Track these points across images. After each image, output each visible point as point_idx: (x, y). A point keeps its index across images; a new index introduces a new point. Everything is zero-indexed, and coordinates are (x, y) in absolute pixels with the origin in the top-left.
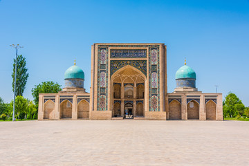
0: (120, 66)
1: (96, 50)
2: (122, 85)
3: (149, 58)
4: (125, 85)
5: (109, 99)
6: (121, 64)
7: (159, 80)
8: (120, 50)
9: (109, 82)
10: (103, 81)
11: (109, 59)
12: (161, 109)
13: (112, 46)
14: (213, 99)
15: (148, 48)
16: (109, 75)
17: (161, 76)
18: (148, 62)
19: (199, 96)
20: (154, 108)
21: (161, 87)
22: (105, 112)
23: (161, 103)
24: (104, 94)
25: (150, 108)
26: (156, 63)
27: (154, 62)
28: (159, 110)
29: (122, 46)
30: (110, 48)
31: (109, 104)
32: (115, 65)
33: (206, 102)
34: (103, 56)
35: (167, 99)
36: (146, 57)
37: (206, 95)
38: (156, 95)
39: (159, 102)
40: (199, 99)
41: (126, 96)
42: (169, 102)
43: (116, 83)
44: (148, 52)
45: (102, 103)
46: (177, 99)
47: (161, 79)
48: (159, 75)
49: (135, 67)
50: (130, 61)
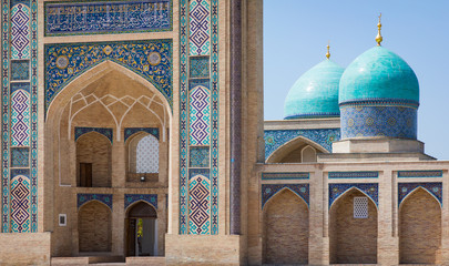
0: (80, 66)
2: (118, 136)
3: (182, 32)
4: (130, 133)
5: (40, 191)
6: (80, 56)
7: (215, 115)
8: (79, 4)
9: (41, 127)
10: (21, 125)
11: (42, 41)
12: (222, 225)
14: (429, 185)
16: (41, 102)
17: (222, 99)
18: (175, 44)
19: (375, 174)
20: (199, 223)
21: (221, 143)
22: (27, 237)
23: (221, 202)
24: (25, 172)
25: (182, 220)
26: (206, 50)
27: (199, 44)
28: (215, 230)
31: (40, 209)
32: (62, 62)
33: (401, 196)
34: (20, 31)
35: (256, 188)
36: (169, 27)
37: (402, 168)
38: (205, 172)
39: (215, 199)
40: (376, 186)
41: (131, 176)
42: (265, 198)
43: (85, 130)
44: (176, 9)
45: (20, 204)
46: (295, 187)
47: (222, 109)
48: (215, 96)
49: (130, 66)
50: (111, 44)
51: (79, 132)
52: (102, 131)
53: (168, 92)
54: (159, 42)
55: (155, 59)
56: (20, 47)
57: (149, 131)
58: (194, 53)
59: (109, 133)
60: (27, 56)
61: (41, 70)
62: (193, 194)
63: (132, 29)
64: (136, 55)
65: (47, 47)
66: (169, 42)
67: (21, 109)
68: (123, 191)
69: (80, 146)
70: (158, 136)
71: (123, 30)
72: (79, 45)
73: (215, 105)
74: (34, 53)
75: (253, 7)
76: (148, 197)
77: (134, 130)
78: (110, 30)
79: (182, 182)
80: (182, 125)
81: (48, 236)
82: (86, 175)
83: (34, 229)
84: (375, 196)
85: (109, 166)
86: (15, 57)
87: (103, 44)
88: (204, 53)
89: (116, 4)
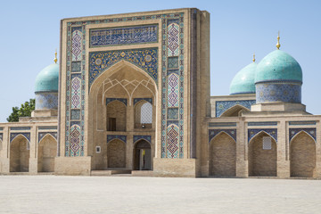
0: (107, 63)
1: (65, 32)
2: (130, 102)
3: (164, 43)
4: (137, 101)
5: (86, 133)
6: (107, 58)
7: (182, 89)
8: (108, 29)
9: (86, 98)
10: (76, 97)
11: (88, 50)
12: (185, 153)
13: (93, 22)
14: (307, 130)
15: (160, 21)
16: (87, 84)
17: (186, 80)
18: (160, 50)
19: (275, 123)
20: (172, 152)
21: (185, 105)
22: (78, 159)
23: (185, 140)
24: (77, 123)
25: (163, 150)
26: (177, 53)
27: (173, 49)
28: (181, 156)
29: (111, 21)
30: (89, 26)
31: (85, 143)
32: (98, 62)
33: (291, 136)
34: (77, 45)
35: (206, 131)
36: (156, 41)
37: (291, 119)
38: (176, 122)
39: (181, 138)
40: (276, 130)
41: (137, 125)
42: (211, 137)
43: (111, 99)
44: (160, 30)
45: (75, 141)
46: (228, 131)
47: (185, 86)
48: (182, 79)
49: (135, 63)
50: (125, 51)
51: (109, 100)
52: (121, 100)
53: (155, 77)
54: (151, 49)
55: (148, 58)
56: (76, 54)
57: (147, 99)
58: (170, 55)
59: (125, 101)
60: (80, 59)
61: (87, 66)
62: (170, 134)
63: (136, 42)
64: (138, 56)
65: (91, 53)
66: (156, 49)
67: (76, 88)
68: (132, 133)
69: (109, 109)
70: (152, 103)
71: (132, 43)
72: (108, 52)
73: (182, 84)
74: (84, 57)
75: (204, 28)
76: (146, 137)
77: (139, 99)
78: (124, 43)
79: (163, 128)
80: (163, 96)
81: (89, 158)
82: (112, 125)
83: (82, 155)
84: (276, 136)
85: (125, 120)
86: (74, 59)
87: (120, 51)
88: (176, 54)
89: (127, 28)
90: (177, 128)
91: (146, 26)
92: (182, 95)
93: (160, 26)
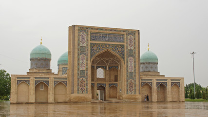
1: (76, 31)
3: (127, 43)
6: (100, 47)
7: (135, 64)
8: (100, 33)
11: (90, 42)
12: (137, 92)
13: (92, 29)
14: (177, 83)
15: (125, 33)
16: (89, 58)
19: (166, 80)
20: (131, 91)
21: (137, 71)
23: (137, 86)
25: (127, 91)
28: (135, 93)
29: (101, 30)
30: (90, 31)
32: (95, 48)
33: (171, 85)
34: (83, 39)
38: (132, 78)
40: (167, 83)
44: (125, 38)
45: (83, 85)
48: (135, 60)
50: (109, 45)
54: (121, 45)
55: (120, 49)
56: (83, 43)
58: (129, 49)
60: (85, 45)
61: (89, 49)
62: (130, 84)
63: (114, 41)
65: (91, 44)
66: (124, 45)
71: (112, 41)
72: (100, 44)
73: (135, 62)
74: (87, 45)
78: (108, 41)
84: (166, 85)
86: (81, 45)
87: (106, 45)
88: (132, 49)
89: (110, 34)
90: (133, 81)
91: (119, 35)
92: (135, 67)
93: (125, 36)
